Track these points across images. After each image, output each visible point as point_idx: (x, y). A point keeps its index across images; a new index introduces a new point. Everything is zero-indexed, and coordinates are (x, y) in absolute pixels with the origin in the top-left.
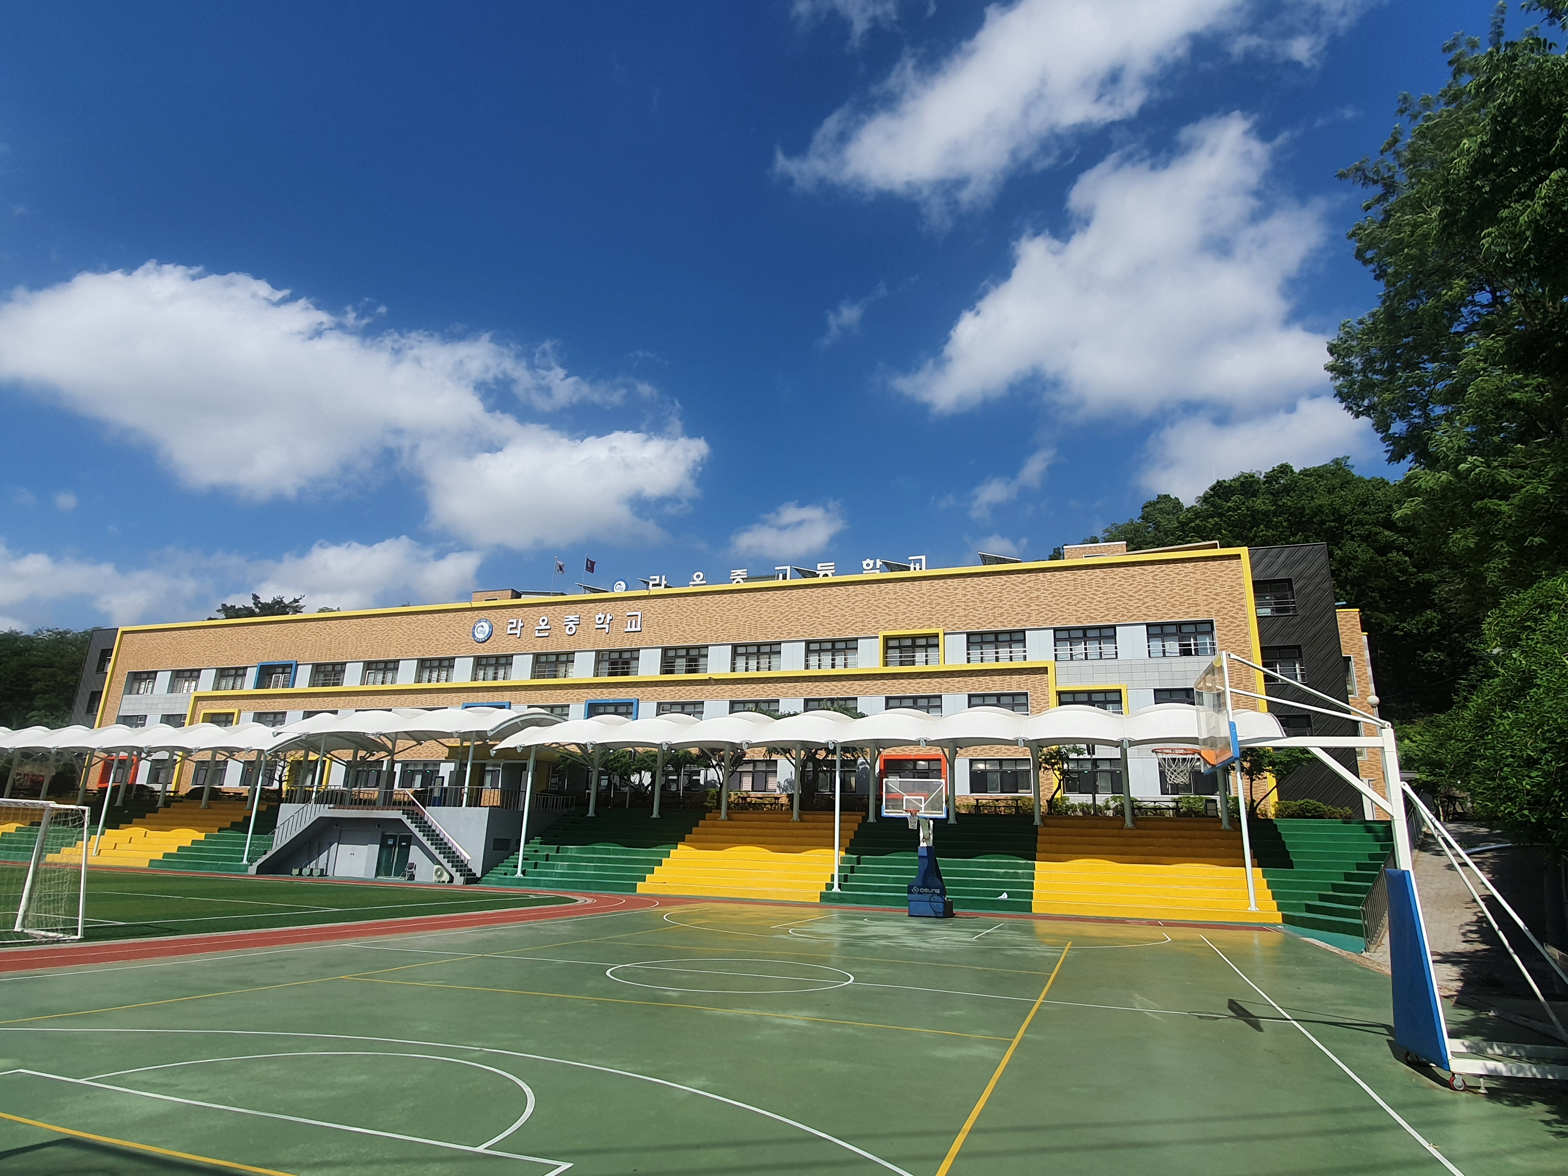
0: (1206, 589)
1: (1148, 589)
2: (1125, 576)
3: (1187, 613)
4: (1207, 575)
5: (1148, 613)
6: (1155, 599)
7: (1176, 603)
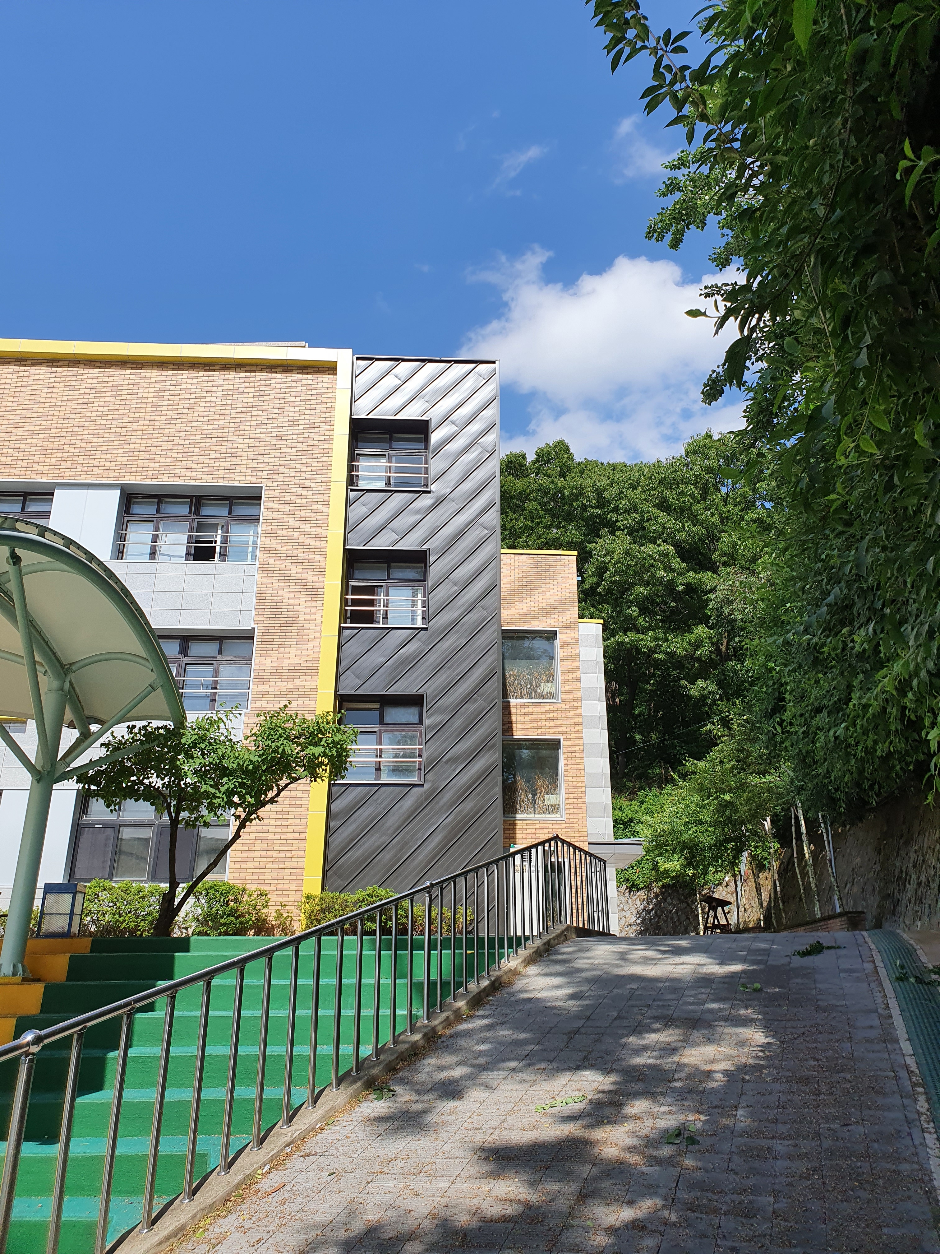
0: (259, 425)
1: (142, 414)
2: (99, 386)
3: (211, 470)
4: (266, 398)
5: (129, 464)
6: (150, 437)
7: (192, 447)
